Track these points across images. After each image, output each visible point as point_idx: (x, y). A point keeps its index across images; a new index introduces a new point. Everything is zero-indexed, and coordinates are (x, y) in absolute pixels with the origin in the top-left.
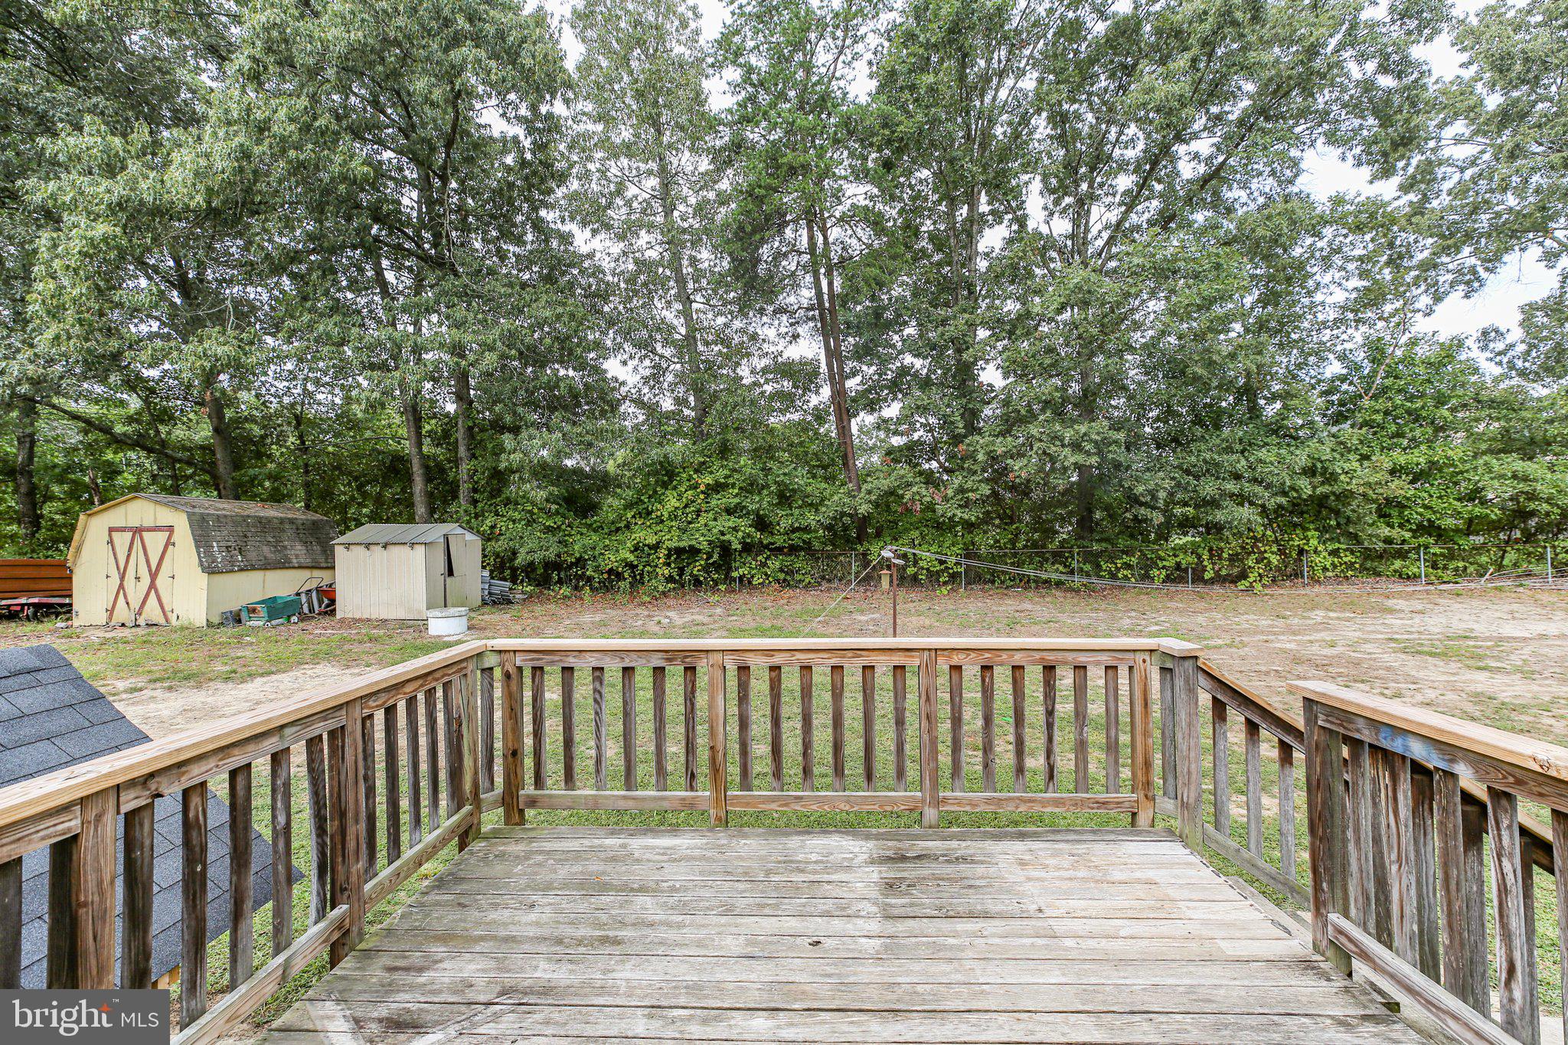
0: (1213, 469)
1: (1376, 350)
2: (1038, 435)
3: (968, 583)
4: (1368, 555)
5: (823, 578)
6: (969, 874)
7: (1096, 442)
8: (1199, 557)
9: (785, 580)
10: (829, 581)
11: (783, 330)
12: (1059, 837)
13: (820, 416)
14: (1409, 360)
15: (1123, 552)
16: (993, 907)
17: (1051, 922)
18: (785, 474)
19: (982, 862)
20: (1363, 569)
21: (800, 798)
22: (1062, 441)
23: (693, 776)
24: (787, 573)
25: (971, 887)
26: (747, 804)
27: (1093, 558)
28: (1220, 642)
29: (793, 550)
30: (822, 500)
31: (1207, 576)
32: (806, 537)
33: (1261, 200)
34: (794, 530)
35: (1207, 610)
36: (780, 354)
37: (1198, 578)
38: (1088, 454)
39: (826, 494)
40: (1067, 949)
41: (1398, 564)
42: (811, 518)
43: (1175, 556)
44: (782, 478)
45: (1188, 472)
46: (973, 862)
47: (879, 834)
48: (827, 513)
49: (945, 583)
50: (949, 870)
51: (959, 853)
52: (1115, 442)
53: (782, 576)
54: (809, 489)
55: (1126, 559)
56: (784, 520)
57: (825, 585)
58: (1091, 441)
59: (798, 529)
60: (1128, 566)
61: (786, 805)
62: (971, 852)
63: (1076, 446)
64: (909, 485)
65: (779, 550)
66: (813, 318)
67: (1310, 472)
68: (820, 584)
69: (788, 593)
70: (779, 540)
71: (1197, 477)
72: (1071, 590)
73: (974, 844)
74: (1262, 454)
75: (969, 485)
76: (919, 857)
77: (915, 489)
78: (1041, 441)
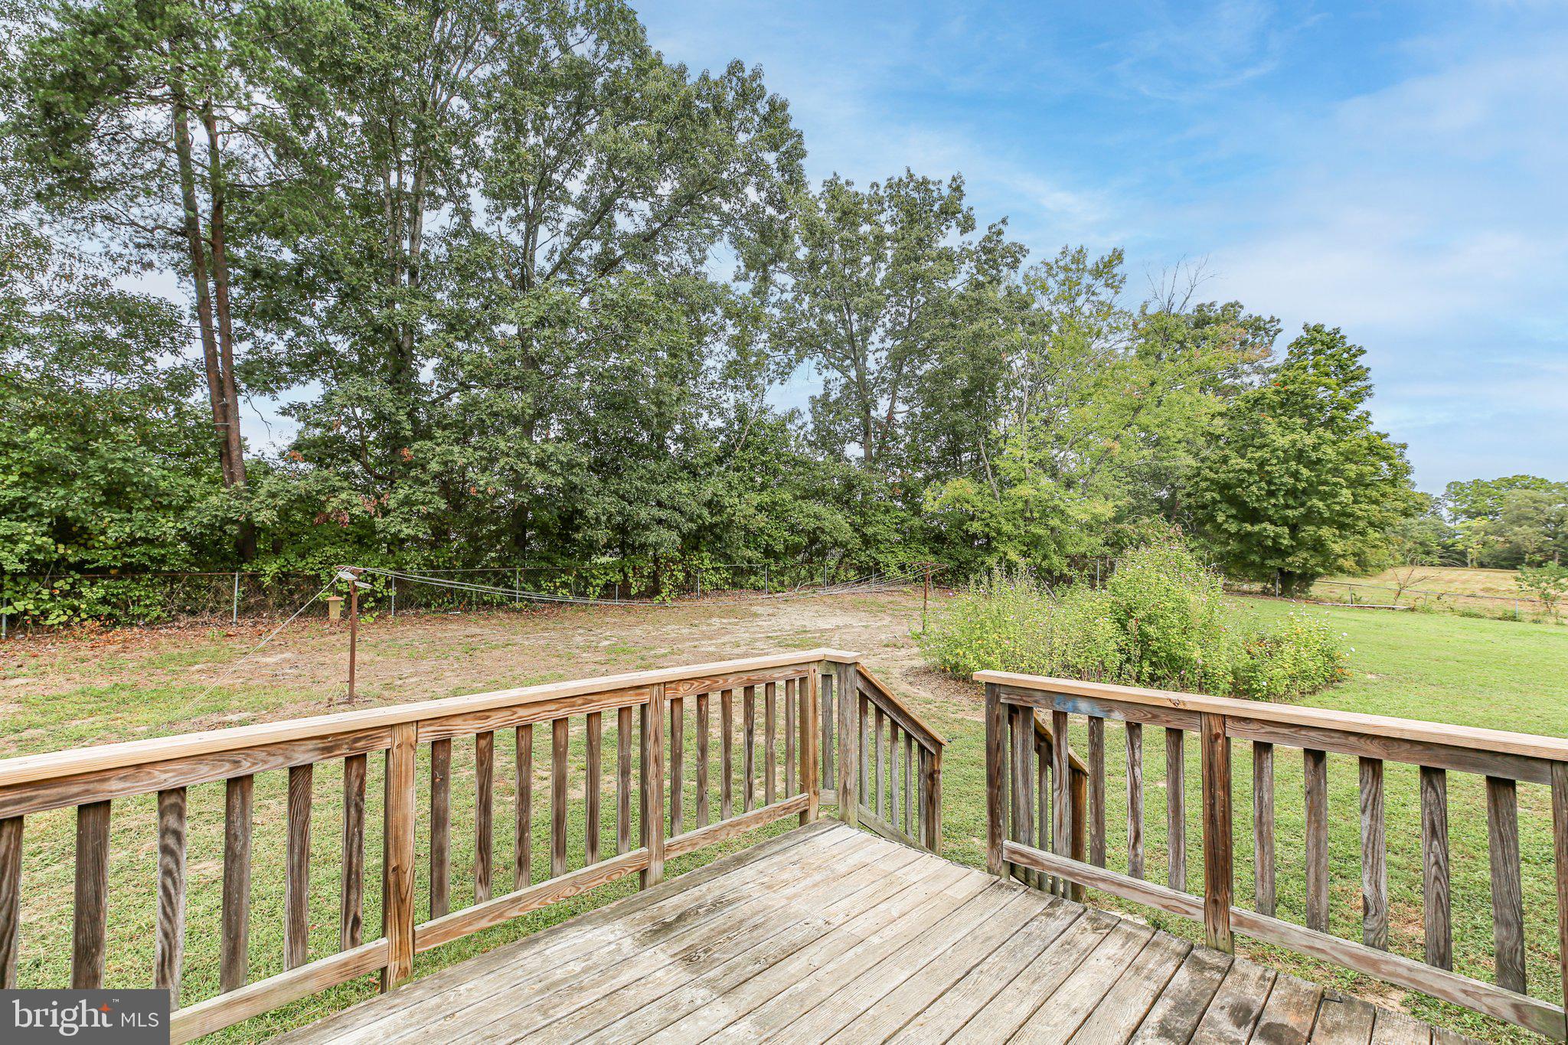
0: (642, 497)
1: (741, 410)
2: (506, 450)
3: (398, 608)
4: (738, 572)
5: (182, 610)
6: (739, 916)
7: (561, 463)
8: (626, 575)
9: (110, 616)
10: (193, 613)
11: (116, 248)
12: (768, 852)
13: (180, 382)
14: (760, 424)
15: (562, 571)
16: (798, 936)
17: (846, 928)
18: (125, 460)
19: (738, 900)
20: (734, 585)
21: (518, 899)
22: (528, 458)
23: (357, 922)
24: (115, 606)
25: (756, 927)
26: (447, 934)
27: (533, 577)
28: (663, 651)
29: (131, 571)
30: (191, 500)
31: (633, 592)
32: (156, 552)
33: (678, 270)
34: (133, 542)
35: (639, 623)
36: (105, 283)
37: (625, 594)
38: (554, 473)
39: (196, 493)
40: (881, 946)
41: (753, 578)
42: (167, 526)
43: (606, 574)
44: (119, 464)
45: (623, 497)
46: (730, 903)
47: (613, 911)
48: (195, 521)
49: (370, 610)
50: (719, 920)
51: (709, 899)
52: (579, 465)
53: (106, 610)
54: (163, 484)
55: (564, 578)
56: (113, 527)
57: (184, 620)
58: (558, 461)
59: (146, 541)
60: (565, 585)
61: (500, 916)
62: (717, 893)
63: (541, 465)
64: (334, 491)
65: (103, 572)
66: (177, 247)
67: (709, 504)
68: (175, 619)
69: (120, 634)
70: (105, 559)
71: (630, 503)
72: (514, 610)
73: (711, 884)
74: (679, 486)
75: (420, 496)
76: (680, 918)
77: (344, 496)
78: (508, 455)
